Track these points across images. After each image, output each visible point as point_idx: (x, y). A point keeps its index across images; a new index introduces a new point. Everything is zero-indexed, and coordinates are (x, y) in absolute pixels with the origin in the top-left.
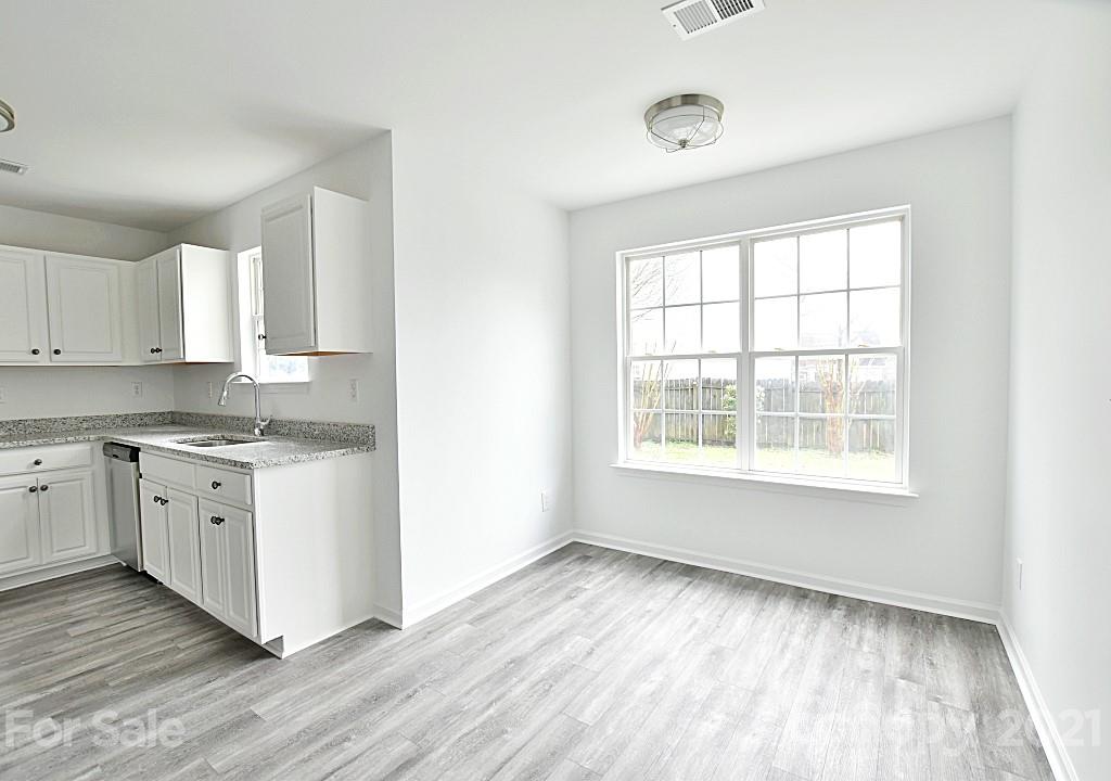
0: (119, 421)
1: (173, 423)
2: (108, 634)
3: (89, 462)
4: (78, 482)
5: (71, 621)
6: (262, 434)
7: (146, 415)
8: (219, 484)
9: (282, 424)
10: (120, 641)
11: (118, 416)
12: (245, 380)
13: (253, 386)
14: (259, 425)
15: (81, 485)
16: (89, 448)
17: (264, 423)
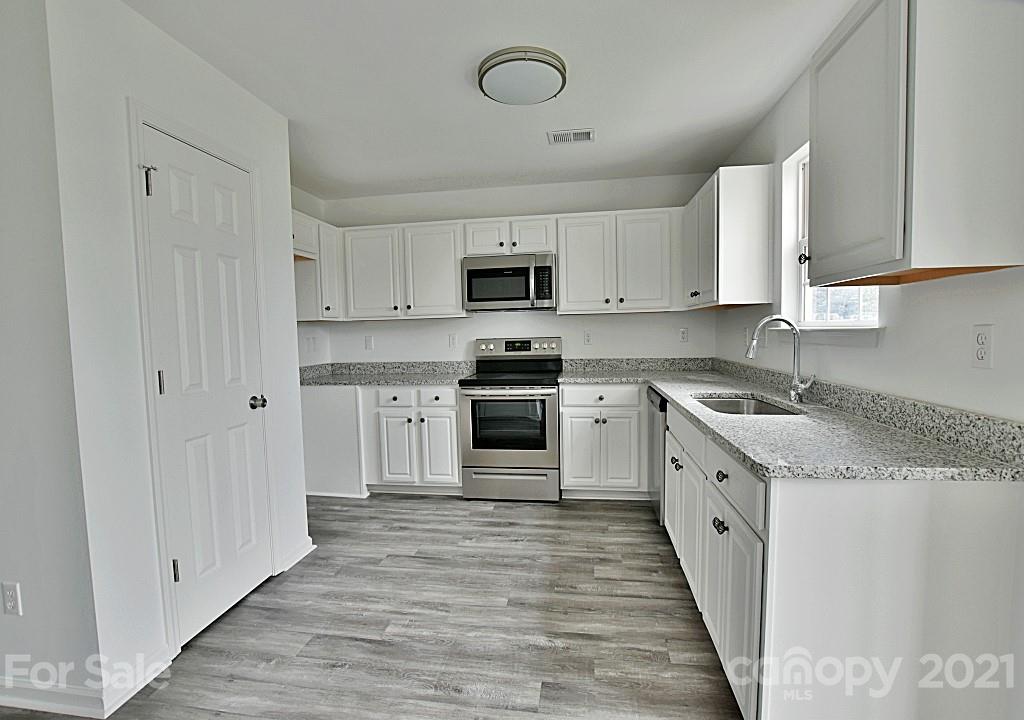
0: (667, 364)
1: (713, 370)
2: (619, 592)
3: (637, 403)
4: (627, 420)
5: (602, 556)
6: (801, 401)
7: (690, 360)
8: (726, 476)
9: (830, 389)
10: (625, 608)
11: (667, 360)
12: (784, 326)
13: (792, 333)
14: (795, 388)
15: (630, 422)
16: (637, 389)
17: (803, 386)
